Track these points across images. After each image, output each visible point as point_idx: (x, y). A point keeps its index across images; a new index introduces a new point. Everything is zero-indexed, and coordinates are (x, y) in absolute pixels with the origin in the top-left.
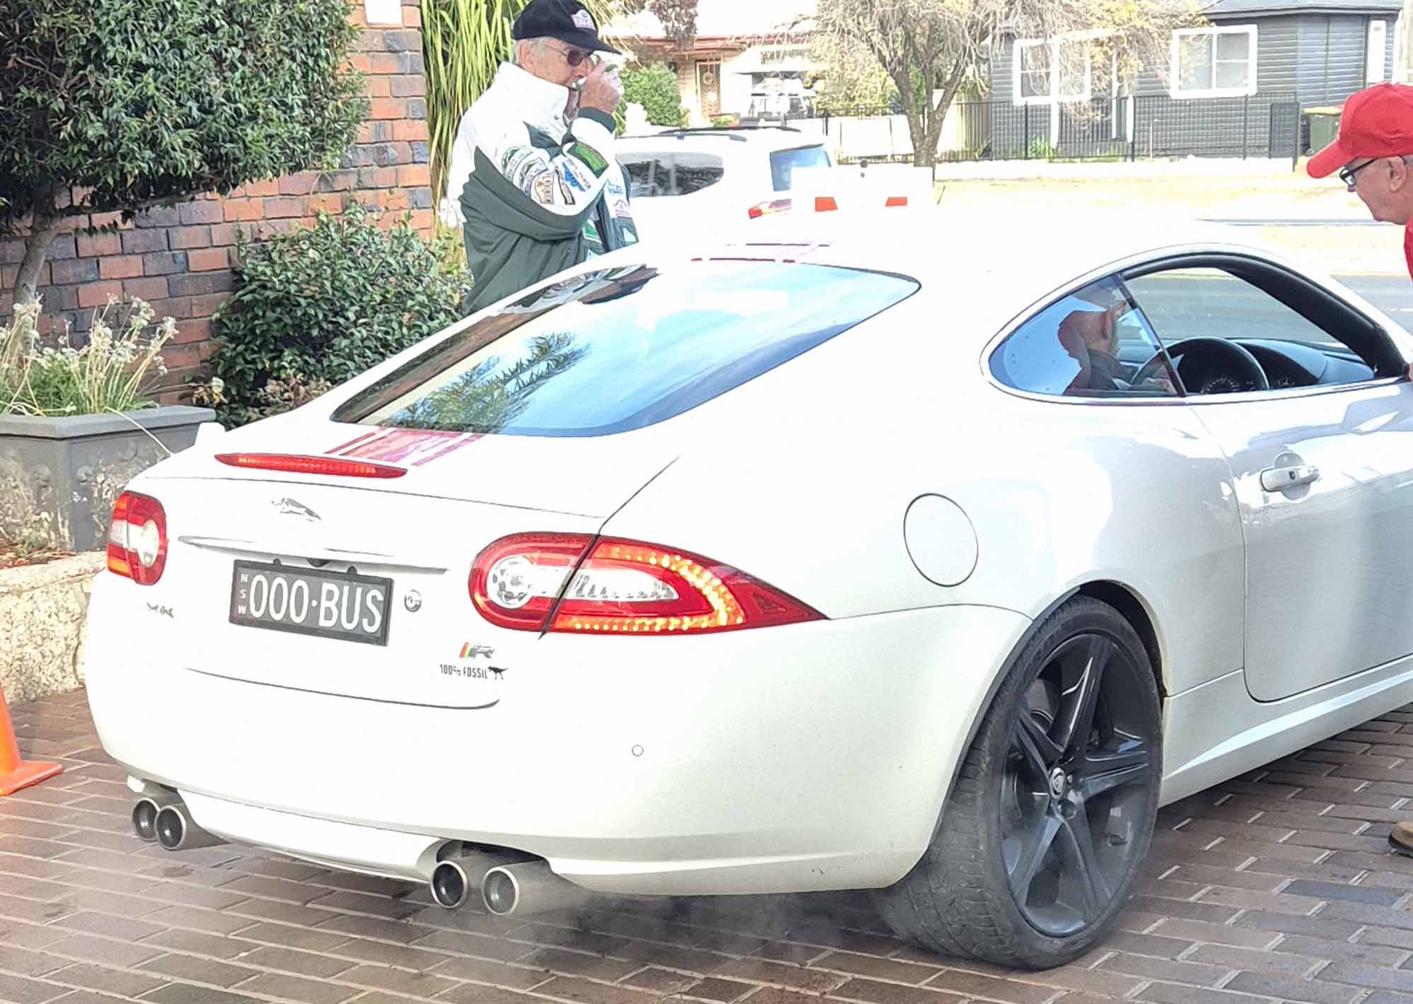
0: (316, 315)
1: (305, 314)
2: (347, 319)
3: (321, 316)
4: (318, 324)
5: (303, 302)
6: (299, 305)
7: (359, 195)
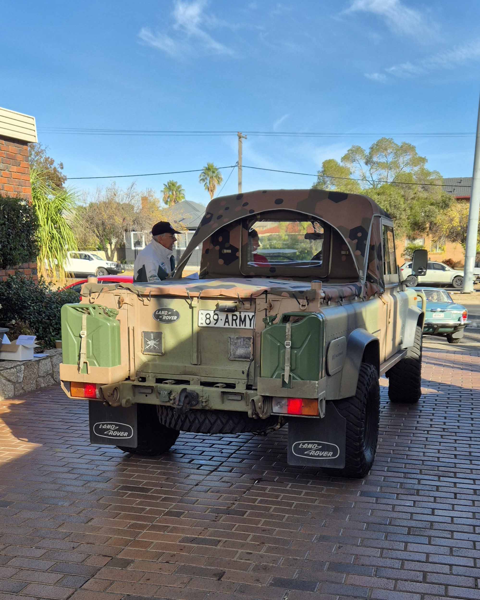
0: (18, 303)
1: (15, 303)
2: (28, 304)
3: (19, 303)
4: (18, 306)
5: (14, 299)
6: (12, 300)
7: (20, 270)
